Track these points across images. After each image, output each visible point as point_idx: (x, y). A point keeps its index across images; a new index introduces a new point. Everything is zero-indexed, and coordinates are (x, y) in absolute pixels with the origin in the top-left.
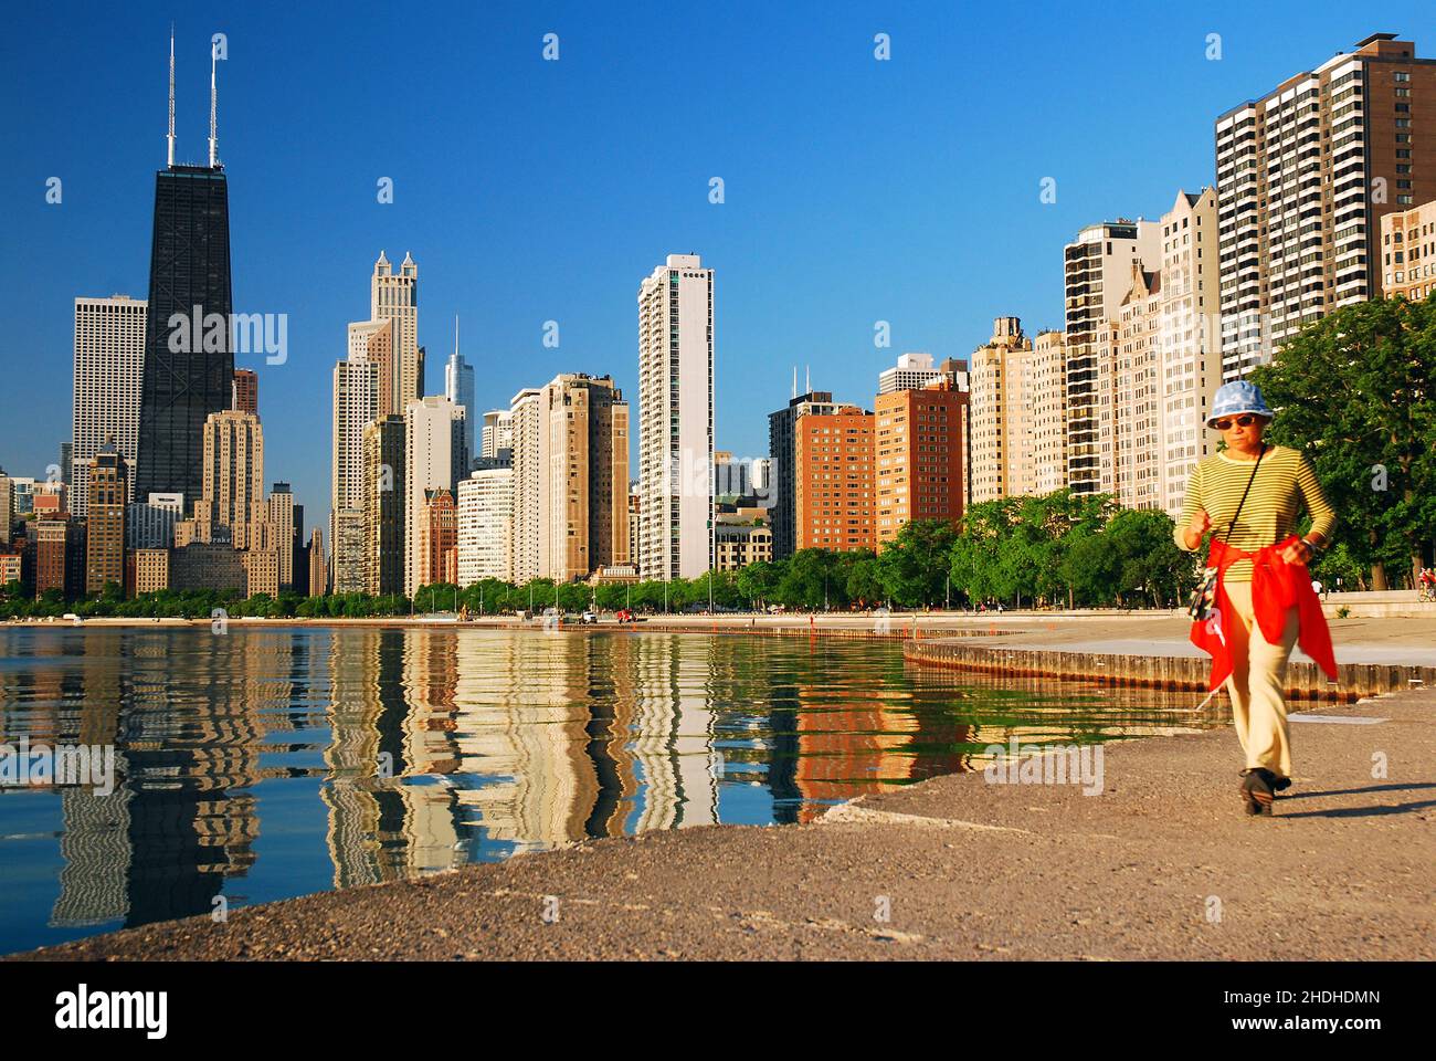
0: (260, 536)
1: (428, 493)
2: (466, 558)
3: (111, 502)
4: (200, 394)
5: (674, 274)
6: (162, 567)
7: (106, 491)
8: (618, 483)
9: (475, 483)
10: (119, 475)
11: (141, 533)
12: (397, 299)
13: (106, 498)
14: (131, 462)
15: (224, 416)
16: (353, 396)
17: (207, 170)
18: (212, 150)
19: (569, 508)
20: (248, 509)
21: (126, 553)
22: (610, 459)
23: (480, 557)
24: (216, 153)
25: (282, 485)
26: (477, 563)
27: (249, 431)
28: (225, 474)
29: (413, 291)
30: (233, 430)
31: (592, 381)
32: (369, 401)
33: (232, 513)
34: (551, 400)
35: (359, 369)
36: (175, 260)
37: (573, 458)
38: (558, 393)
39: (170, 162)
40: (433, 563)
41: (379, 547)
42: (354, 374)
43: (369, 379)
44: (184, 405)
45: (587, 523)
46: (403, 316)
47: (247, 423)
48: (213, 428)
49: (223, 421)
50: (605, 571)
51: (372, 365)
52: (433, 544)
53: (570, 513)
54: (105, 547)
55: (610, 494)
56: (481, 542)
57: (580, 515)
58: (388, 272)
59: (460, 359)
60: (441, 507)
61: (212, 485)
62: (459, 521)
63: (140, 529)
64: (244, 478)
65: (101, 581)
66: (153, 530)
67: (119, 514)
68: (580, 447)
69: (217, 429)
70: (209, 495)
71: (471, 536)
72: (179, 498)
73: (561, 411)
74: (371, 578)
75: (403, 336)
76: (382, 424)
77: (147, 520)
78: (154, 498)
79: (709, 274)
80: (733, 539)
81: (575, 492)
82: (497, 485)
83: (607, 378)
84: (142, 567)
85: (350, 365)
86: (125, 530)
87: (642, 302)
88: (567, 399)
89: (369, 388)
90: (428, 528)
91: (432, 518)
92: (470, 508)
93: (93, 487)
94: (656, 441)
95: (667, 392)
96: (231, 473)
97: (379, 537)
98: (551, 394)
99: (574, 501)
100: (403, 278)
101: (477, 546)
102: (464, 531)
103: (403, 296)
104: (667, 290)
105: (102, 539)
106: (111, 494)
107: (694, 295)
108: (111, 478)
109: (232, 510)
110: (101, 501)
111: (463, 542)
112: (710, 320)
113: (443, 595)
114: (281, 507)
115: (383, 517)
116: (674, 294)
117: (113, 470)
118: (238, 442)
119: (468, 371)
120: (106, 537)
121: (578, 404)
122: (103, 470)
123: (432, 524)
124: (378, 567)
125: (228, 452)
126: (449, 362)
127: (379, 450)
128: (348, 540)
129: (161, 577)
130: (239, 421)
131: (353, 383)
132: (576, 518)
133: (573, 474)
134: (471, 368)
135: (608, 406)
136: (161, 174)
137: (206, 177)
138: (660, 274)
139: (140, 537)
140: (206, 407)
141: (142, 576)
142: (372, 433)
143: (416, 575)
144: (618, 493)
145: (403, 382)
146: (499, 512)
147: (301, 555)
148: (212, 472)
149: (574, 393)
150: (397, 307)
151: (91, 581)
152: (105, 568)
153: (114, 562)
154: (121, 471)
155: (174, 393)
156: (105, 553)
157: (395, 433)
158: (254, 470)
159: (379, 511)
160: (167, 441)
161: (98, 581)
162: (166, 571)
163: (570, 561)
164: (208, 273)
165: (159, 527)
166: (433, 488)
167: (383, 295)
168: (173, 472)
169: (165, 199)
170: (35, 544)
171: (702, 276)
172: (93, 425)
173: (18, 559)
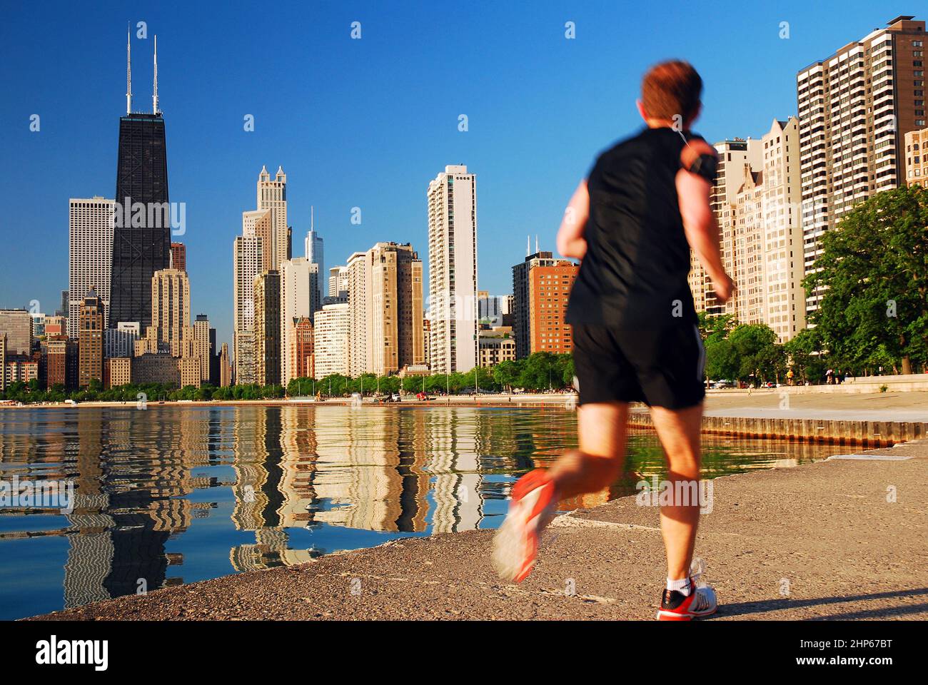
0: (188, 349)
1: (295, 320)
2: (320, 361)
3: (94, 328)
4: (149, 259)
5: (450, 177)
6: (126, 369)
7: (91, 321)
8: (416, 311)
9: (324, 313)
10: (98, 311)
11: (113, 348)
12: (273, 197)
13: (91, 326)
14: (106, 303)
15: (164, 273)
16: (247, 259)
17: (152, 116)
18: (155, 103)
19: (385, 328)
20: (181, 332)
21: (103, 360)
22: (411, 296)
23: (328, 360)
24: (157, 105)
25: (202, 316)
26: (327, 364)
27: (181, 282)
28: (166, 310)
29: (284, 191)
30: (170, 281)
31: (398, 247)
32: (256, 262)
33: (170, 334)
34: (373, 259)
35: (250, 241)
36: (132, 173)
37: (387, 296)
38: (377, 255)
39: (129, 112)
40: (299, 364)
41: (264, 355)
42: (247, 245)
43: (256, 247)
44: (139, 265)
45: (397, 337)
46: (277, 207)
47: (179, 277)
48: (158, 280)
49: (164, 276)
50: (409, 368)
51: (258, 239)
52: (299, 352)
53: (385, 332)
54: (90, 357)
55: (411, 319)
56: (329, 351)
57: (392, 333)
58: (267, 179)
59: (314, 234)
60: (303, 329)
61: (158, 316)
62: (315, 337)
63: (113, 345)
64: (178, 312)
65: (88, 379)
66: (120, 346)
67: (99, 336)
68: (391, 289)
69: (160, 281)
70: (156, 323)
71: (322, 347)
72: (137, 325)
73: (379, 267)
74: (260, 375)
75: (278, 220)
76: (265, 276)
77: (117, 339)
78: (121, 325)
79: (473, 177)
80: (490, 347)
81: (389, 318)
82: (339, 314)
83: (408, 245)
84: (114, 369)
85: (245, 239)
86: (103, 346)
87: (430, 196)
88: (383, 258)
89: (256, 253)
90: (295, 342)
91: (298, 336)
92: (322, 329)
93: (82, 319)
94: (440, 285)
95: (447, 253)
96: (170, 308)
97: (264, 348)
98: (373, 255)
99: (388, 324)
100: (277, 183)
101: (327, 353)
102: (318, 343)
103: (277, 194)
104: (446, 188)
105: (89, 352)
106: (94, 323)
107: (463, 191)
108: (94, 313)
109: (170, 332)
110: (88, 328)
111: (318, 351)
112: (473, 207)
113: (306, 385)
114: (202, 330)
115: (267, 336)
116: (450, 190)
117: (95, 308)
118: (174, 289)
119: (319, 242)
120: (91, 351)
121: (390, 261)
122: (88, 308)
123: (298, 340)
124: (264, 368)
125: (168, 295)
126: (307, 236)
127: (264, 293)
128: (245, 350)
129: (126, 376)
130: (174, 276)
131: (246, 250)
132: (390, 335)
133: (387, 307)
134: (321, 240)
135: (409, 262)
136: (123, 119)
137: (151, 120)
138: (441, 178)
139: (113, 350)
140: (153, 267)
141: (114, 375)
142: (259, 282)
143: (288, 372)
144: (416, 318)
145: (278, 250)
146: (340, 331)
147: (215, 361)
148: (157, 308)
149: (387, 255)
150: (273, 201)
151: (82, 379)
152: (90, 370)
153: (96, 367)
154: (100, 309)
155: (133, 258)
156: (90, 360)
157: (273, 282)
158: (184, 306)
159: (264, 331)
160: (129, 289)
161: (86, 379)
162: (129, 372)
163: (386, 362)
164: (153, 182)
165: (124, 344)
166: (298, 316)
167: (265, 193)
168: (134, 309)
169: (126, 136)
170: (46, 356)
171: (468, 178)
172: (82, 280)
173: (36, 366)
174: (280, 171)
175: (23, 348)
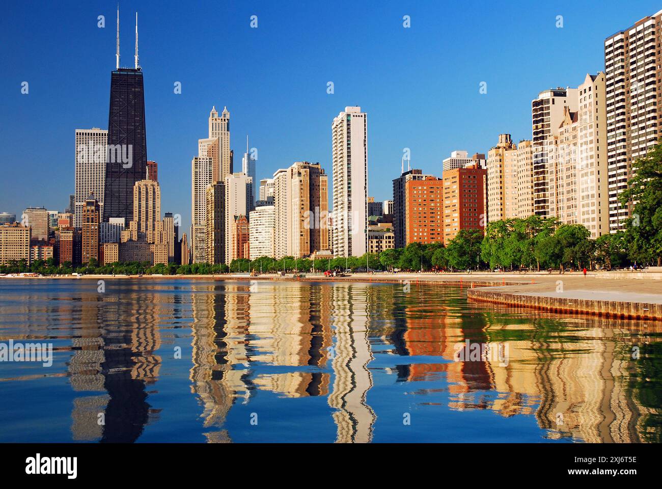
0: (159, 237)
1: (236, 217)
2: (253, 247)
3: (92, 222)
4: (132, 173)
5: (348, 115)
6: (115, 251)
7: (90, 217)
9: (257, 212)
10: (96, 210)
11: (106, 236)
12: (220, 129)
13: (90, 220)
14: (101, 204)
15: (143, 182)
16: (201, 173)
17: (134, 71)
18: (136, 61)
19: (301, 224)
20: (154, 225)
21: (99, 245)
22: (319, 201)
23: (259, 247)
24: (138, 62)
25: (169, 214)
26: (258, 249)
27: (154, 189)
28: (143, 209)
29: (228, 124)
30: (147, 189)
31: (311, 165)
32: (208, 175)
33: (147, 227)
34: (292, 174)
35: (203, 160)
36: (120, 111)
37: (302, 201)
38: (295, 171)
39: (118, 67)
40: (238, 249)
41: (213, 242)
42: (201, 163)
43: (208, 165)
44: (125, 177)
45: (309, 231)
46: (223, 136)
47: (153, 185)
48: (138, 188)
49: (142, 185)
50: (317, 253)
51: (210, 159)
52: (238, 240)
53: (301, 226)
54: (90, 243)
56: (260, 239)
58: (216, 116)
59: (249, 156)
60: (242, 224)
61: (138, 214)
62: (250, 230)
63: (106, 234)
64: (152, 210)
65: (88, 258)
66: (111, 235)
67: (96, 227)
68: (305, 196)
69: (140, 189)
70: (136, 219)
71: (255, 237)
72: (123, 220)
73: (297, 179)
74: (210, 256)
75: (223, 145)
76: (215, 186)
77: (108, 230)
78: (112, 220)
79: (365, 115)
80: (376, 238)
81: (303, 217)
82: (267, 213)
83: (318, 164)
84: (107, 251)
85: (200, 159)
86: (99, 235)
87: (334, 129)
88: (299, 174)
89: (208, 169)
90: (236, 233)
91: (238, 229)
92: (255, 224)
93: (84, 215)
94: (340, 193)
95: (345, 170)
96: (146, 208)
97: (213, 238)
98: (292, 171)
99: (303, 221)
100: (223, 118)
101: (258, 241)
102: (252, 234)
103: (223, 126)
104: (345, 123)
105: (89, 239)
106: (92, 219)
107: (358, 125)
108: (92, 211)
109: (147, 225)
110: (88, 222)
111: (252, 240)
112: (365, 137)
113: (243, 264)
114: (169, 224)
115: (215, 228)
116: (348, 125)
117: (93, 208)
118: (149, 194)
119: (253, 161)
121: (304, 176)
122: (89, 208)
123: (237, 231)
124: (213, 251)
125: (145, 199)
126: (244, 157)
127: (213, 197)
128: (199, 239)
129: (115, 256)
130: (149, 185)
131: (201, 167)
133: (302, 208)
135: (318, 177)
136: (113, 73)
137: (133, 73)
138: (342, 116)
139: (106, 238)
140: (134, 178)
141: (107, 256)
142: (210, 190)
143: (231, 255)
145: (223, 166)
146: (268, 226)
147: (178, 246)
148: (137, 208)
149: (302, 171)
150: (220, 132)
151: (84, 258)
152: (90, 252)
153: (94, 250)
154: (97, 208)
155: (120, 172)
156: (90, 245)
157: (220, 190)
158: (156, 207)
159: (213, 225)
160: (117, 194)
161: (87, 258)
162: (117, 253)
163: (301, 248)
164: (135, 117)
165: (114, 233)
166: (238, 215)
167: (214, 126)
168: (121, 208)
169: (115, 84)
170: (59, 241)
171: (362, 116)
172: (84, 188)
173: (52, 248)
174: (225, 110)
175: (42, 235)
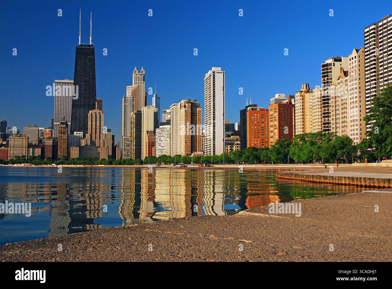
0: (103, 144)
1: (148, 132)
2: (158, 149)
3: (64, 134)
4: (87, 105)
5: (214, 72)
6: (77, 151)
9: (160, 129)
10: (66, 127)
11: (72, 142)
12: (139, 80)
13: (63, 133)
14: (69, 124)
15: (94, 111)
16: (128, 106)
17: (89, 46)
18: (91, 40)
20: (100, 136)
21: (68, 148)
23: (161, 149)
24: (91, 41)
25: (109, 130)
26: (161, 151)
27: (100, 115)
28: (94, 127)
29: (144, 77)
30: (96, 115)
31: (192, 101)
32: (132, 107)
33: (96, 137)
34: (181, 107)
35: (129, 98)
36: (81, 70)
37: (186, 122)
38: (183, 105)
39: (80, 44)
40: (149, 150)
41: (134, 146)
42: (128, 100)
43: (132, 101)
44: (83, 108)
45: (190, 140)
46: (141, 84)
47: (100, 113)
49: (93, 113)
50: (195, 153)
51: (133, 98)
52: (149, 145)
53: (186, 137)
54: (62, 146)
56: (162, 145)
57: (188, 138)
58: (137, 72)
59: (156, 96)
60: (151, 136)
61: (90, 130)
62: (156, 139)
63: (72, 141)
64: (99, 128)
65: (61, 155)
66: (75, 141)
67: (66, 137)
68: (188, 119)
69: (92, 115)
70: (89, 132)
71: (159, 143)
72: (82, 133)
73: (183, 110)
74: (132, 155)
75: (141, 89)
76: (136, 113)
77: (73, 139)
78: (75, 133)
79: (224, 72)
80: (230, 144)
82: (166, 130)
83: (196, 101)
84: (72, 151)
85: (127, 98)
86: (68, 141)
87: (205, 80)
88: (185, 106)
89: (132, 104)
90: (148, 141)
91: (149, 139)
92: (159, 136)
93: (59, 130)
94: (209, 118)
95: (212, 104)
97: (134, 144)
98: (181, 105)
100: (141, 74)
102: (157, 142)
103: (141, 79)
104: (212, 77)
106: (64, 132)
107: (219, 78)
108: (64, 128)
110: (61, 134)
111: (157, 145)
112: (224, 85)
113: (152, 159)
114: (109, 135)
115: (136, 138)
116: (214, 78)
117: (64, 126)
118: (97, 118)
119: (158, 99)
120: (63, 143)
121: (188, 108)
122: (62, 126)
124: (134, 152)
125: (95, 121)
126: (153, 97)
127: (135, 120)
128: (126, 144)
130: (97, 113)
131: (128, 102)
135: (196, 108)
136: (77, 47)
138: (210, 72)
140: (89, 109)
141: (72, 154)
142: (133, 116)
143: (144, 154)
145: (141, 102)
146: (166, 137)
147: (114, 148)
148: (90, 126)
149: (187, 105)
150: (139, 82)
151: (59, 155)
152: (62, 152)
153: (65, 150)
155: (81, 105)
157: (139, 115)
158: (101, 125)
160: (79, 118)
162: (78, 153)
163: (185, 150)
164: (89, 73)
165: (77, 141)
166: (149, 130)
167: (136, 78)
168: (80, 126)
169: (78, 54)
170: (44, 145)
171: (222, 73)
172: (59, 114)
173: (40, 149)
175: (35, 142)
